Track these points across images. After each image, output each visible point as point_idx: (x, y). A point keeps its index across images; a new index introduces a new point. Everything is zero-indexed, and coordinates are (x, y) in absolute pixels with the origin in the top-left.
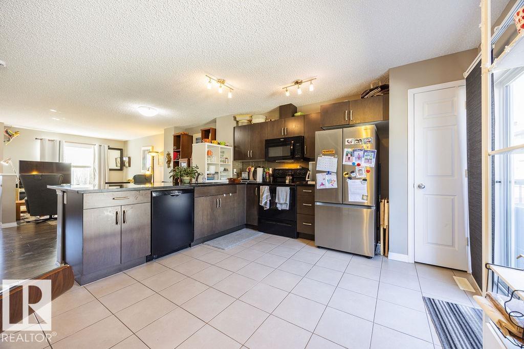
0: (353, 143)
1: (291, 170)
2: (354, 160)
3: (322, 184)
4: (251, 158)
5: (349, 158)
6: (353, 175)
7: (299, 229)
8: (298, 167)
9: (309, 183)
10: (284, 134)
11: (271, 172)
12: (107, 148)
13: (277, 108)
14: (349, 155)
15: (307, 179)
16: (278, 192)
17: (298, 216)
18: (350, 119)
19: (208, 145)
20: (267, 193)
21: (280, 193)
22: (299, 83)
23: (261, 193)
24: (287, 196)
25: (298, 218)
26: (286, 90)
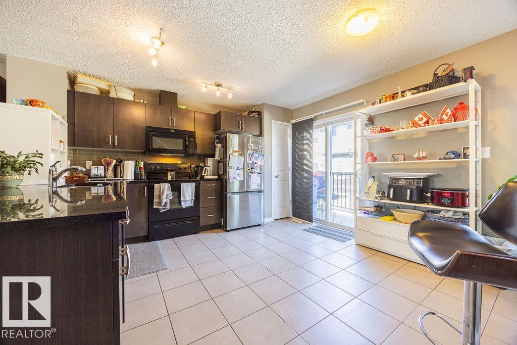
0: (252, 148)
2: (253, 159)
3: (234, 178)
4: (114, 146)
5: (250, 158)
6: (253, 170)
7: (202, 223)
8: (178, 162)
9: (206, 177)
10: (172, 125)
11: (142, 166)
14: (250, 156)
15: (203, 174)
16: (183, 189)
17: (201, 210)
18: (242, 128)
19: (52, 115)
20: (167, 192)
21: (185, 190)
22: (220, 85)
23: (156, 193)
24: (192, 192)
25: (201, 212)
26: (206, 87)
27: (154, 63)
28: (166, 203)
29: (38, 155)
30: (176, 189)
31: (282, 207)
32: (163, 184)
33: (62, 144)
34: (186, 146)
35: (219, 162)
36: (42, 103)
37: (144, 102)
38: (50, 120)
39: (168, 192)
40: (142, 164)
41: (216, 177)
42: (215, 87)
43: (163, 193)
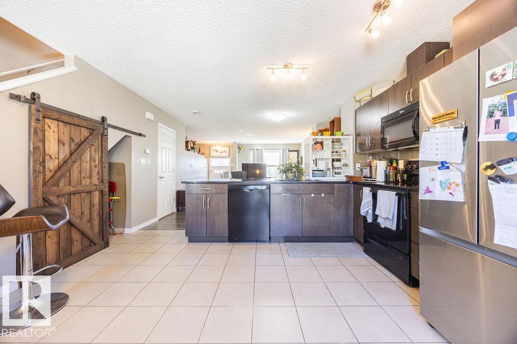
3: (428, 191)
4: (370, 148)
10: (410, 101)
12: (287, 150)
16: (379, 198)
24: (390, 207)
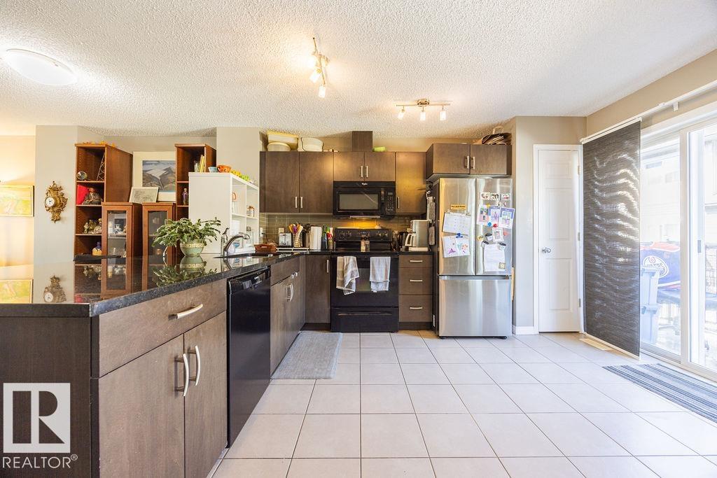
0: (488, 199)
1: (366, 230)
2: (490, 219)
3: (452, 251)
4: (300, 210)
5: (484, 217)
6: (489, 239)
7: (402, 318)
8: (377, 227)
9: (411, 249)
10: (365, 176)
13: (347, 134)
14: (484, 214)
15: (407, 244)
16: (373, 264)
17: (401, 299)
18: (471, 167)
19: (233, 179)
20: (352, 267)
21: (376, 266)
22: (423, 103)
23: (339, 269)
24: (386, 271)
25: (400, 301)
26: (403, 110)
27: (322, 93)
28: (350, 283)
29: (217, 222)
30: (364, 264)
31: (557, 310)
32: (348, 257)
33: (252, 210)
34: (381, 204)
35: (430, 225)
36: (228, 167)
37: (333, 151)
38: (231, 185)
39: (354, 269)
40: (331, 231)
41: (426, 249)
42: (417, 107)
43: (346, 269)
